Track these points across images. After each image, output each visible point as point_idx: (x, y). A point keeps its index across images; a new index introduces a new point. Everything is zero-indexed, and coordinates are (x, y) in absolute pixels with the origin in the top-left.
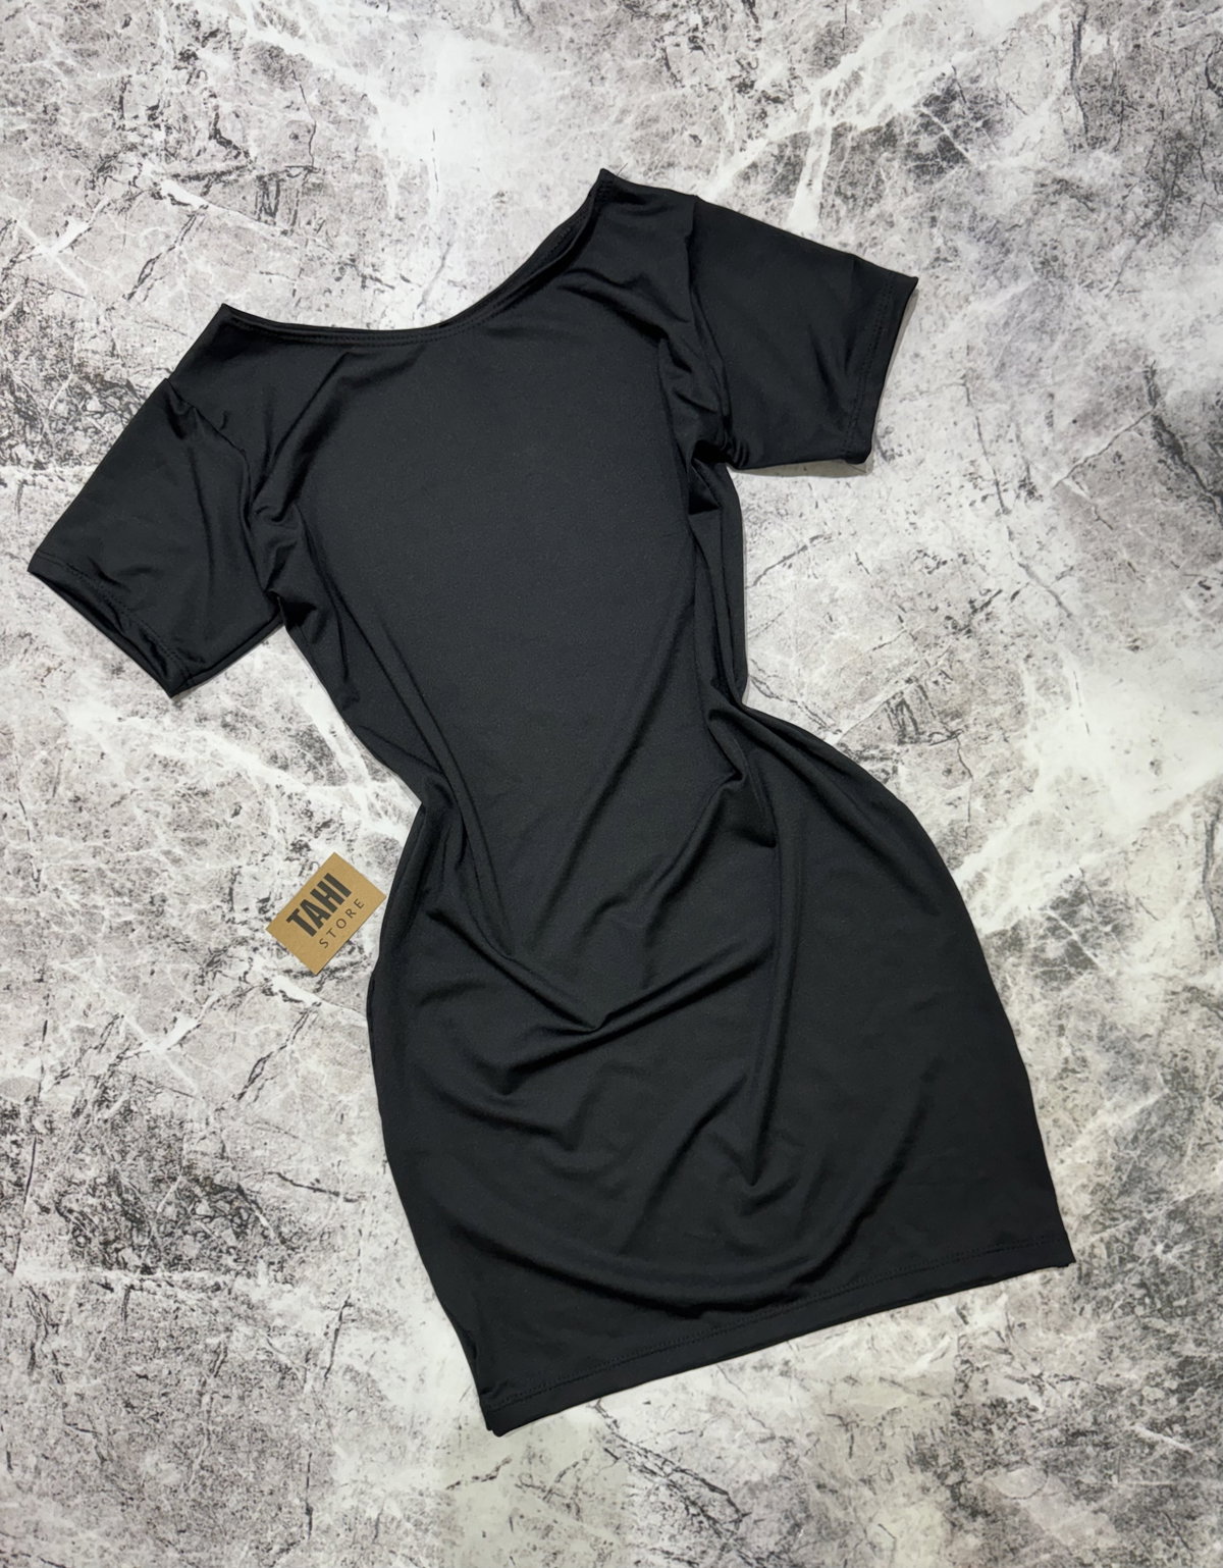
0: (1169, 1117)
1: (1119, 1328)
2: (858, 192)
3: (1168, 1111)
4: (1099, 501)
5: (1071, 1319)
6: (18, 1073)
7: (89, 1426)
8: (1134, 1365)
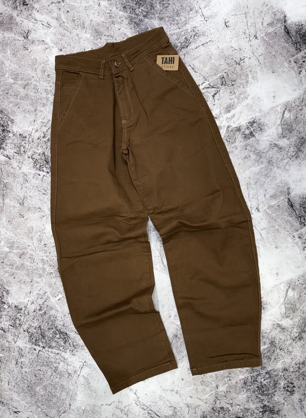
0: (269, 351)
1: (251, 396)
2: (230, 140)
3: (269, 350)
4: (273, 215)
5: (241, 392)
6: (23, 301)
7: (26, 379)
8: (253, 404)
